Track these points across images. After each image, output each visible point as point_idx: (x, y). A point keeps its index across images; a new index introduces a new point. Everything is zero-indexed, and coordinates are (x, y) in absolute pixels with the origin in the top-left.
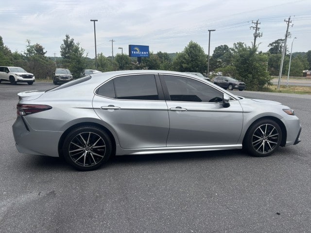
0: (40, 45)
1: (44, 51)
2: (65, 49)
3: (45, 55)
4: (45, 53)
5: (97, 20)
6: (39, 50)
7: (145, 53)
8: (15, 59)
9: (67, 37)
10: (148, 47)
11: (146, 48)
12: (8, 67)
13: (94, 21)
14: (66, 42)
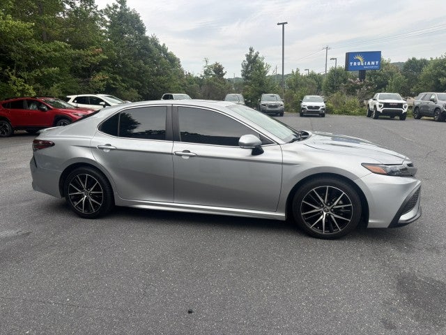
0: (220, 64)
1: (224, 71)
2: (247, 67)
3: (224, 77)
4: (224, 74)
5: (286, 23)
6: (218, 70)
7: (373, 63)
8: (190, 83)
9: (251, 50)
10: (379, 53)
11: (376, 55)
12: (173, 95)
13: (283, 24)
14: (249, 57)
